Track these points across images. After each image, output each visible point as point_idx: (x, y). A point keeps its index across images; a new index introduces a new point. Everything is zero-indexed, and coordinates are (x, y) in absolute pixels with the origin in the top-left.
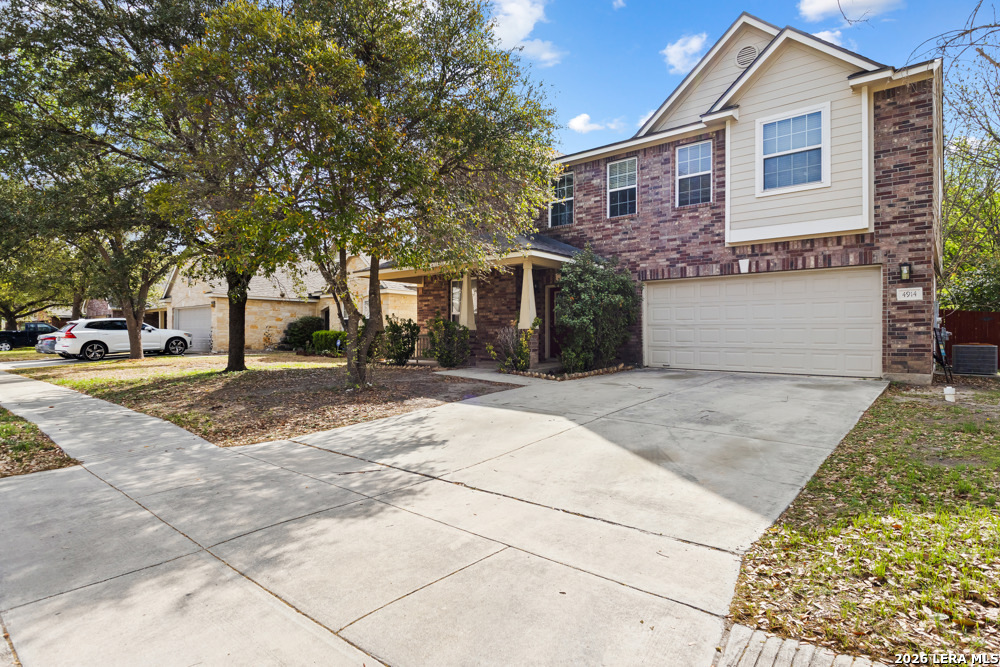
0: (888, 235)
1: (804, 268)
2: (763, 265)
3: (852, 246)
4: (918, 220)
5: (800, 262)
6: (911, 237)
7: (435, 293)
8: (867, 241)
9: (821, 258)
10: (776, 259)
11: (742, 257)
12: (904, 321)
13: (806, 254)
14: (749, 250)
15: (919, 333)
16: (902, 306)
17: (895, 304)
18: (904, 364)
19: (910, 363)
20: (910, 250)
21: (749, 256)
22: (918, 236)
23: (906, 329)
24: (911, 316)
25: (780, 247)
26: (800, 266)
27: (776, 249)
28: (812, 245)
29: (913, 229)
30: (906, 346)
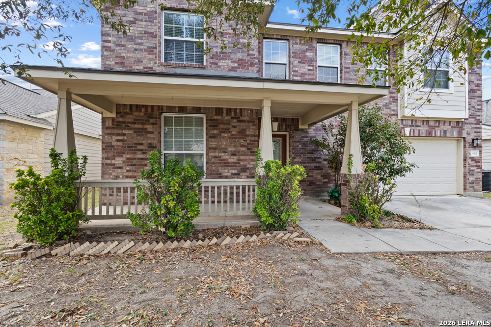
0: (467, 123)
1: (435, 137)
2: (417, 133)
3: (455, 127)
4: (478, 118)
5: (433, 133)
6: (475, 126)
7: (137, 126)
8: (460, 125)
9: (442, 131)
10: (424, 129)
11: (406, 126)
12: (473, 166)
13: (436, 129)
14: (410, 122)
15: (478, 172)
16: (473, 159)
17: (470, 158)
18: (473, 187)
19: (475, 187)
20: (475, 132)
21: (410, 126)
22: (478, 126)
23: (474, 170)
24: (475, 164)
25: (425, 123)
26: (433, 135)
27: (423, 124)
28: (439, 124)
29: (476, 122)
30: (474, 179)
